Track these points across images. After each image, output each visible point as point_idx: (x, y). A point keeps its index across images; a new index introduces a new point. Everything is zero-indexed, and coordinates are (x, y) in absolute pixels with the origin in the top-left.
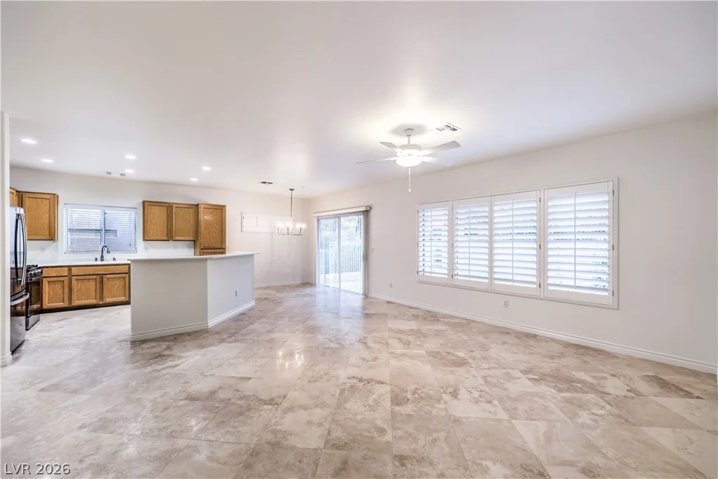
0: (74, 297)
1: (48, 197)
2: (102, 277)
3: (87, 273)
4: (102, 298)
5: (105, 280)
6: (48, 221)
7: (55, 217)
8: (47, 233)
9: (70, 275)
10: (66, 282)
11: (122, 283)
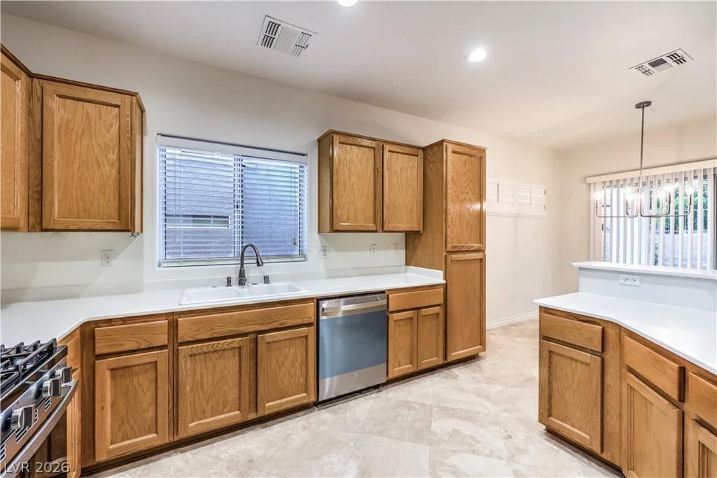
0: (185, 410)
1: (115, 99)
2: (256, 340)
3: (219, 331)
4: (255, 404)
5: (262, 348)
6: (114, 172)
7: (133, 162)
8: (111, 208)
9: (175, 342)
10: (163, 368)
11: (300, 356)
